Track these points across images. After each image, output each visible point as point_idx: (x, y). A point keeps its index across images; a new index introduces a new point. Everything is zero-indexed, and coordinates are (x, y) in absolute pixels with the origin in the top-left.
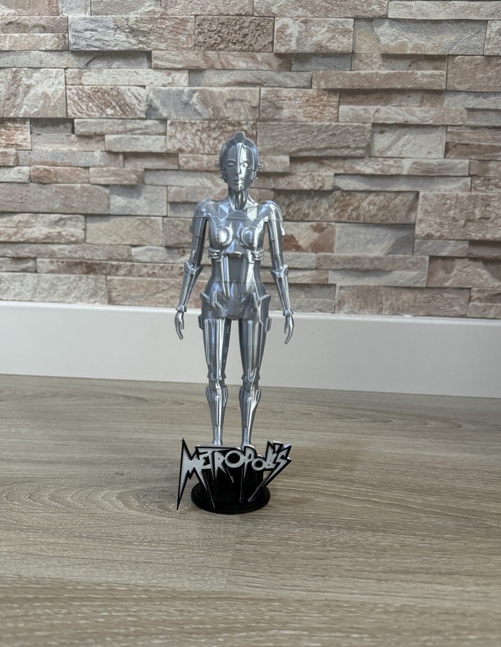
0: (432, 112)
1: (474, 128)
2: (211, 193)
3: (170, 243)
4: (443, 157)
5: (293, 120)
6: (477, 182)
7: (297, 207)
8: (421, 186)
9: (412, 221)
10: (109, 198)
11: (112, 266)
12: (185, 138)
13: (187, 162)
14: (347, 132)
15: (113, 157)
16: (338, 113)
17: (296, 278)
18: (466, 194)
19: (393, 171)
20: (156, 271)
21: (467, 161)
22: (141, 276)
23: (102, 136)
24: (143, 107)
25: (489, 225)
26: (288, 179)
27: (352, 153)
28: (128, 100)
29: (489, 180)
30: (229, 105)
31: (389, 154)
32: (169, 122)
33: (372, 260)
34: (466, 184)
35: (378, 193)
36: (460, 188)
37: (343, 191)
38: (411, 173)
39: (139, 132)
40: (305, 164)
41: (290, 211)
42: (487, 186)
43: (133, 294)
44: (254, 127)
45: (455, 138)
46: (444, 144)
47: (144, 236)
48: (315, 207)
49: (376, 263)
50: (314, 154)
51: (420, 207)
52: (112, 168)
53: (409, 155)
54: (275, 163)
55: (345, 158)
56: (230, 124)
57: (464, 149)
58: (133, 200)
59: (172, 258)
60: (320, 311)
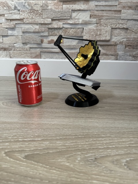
0: (87, 6)
1: (97, 10)
2: (32, 29)
3: (23, 42)
4: (89, 18)
5: (51, 9)
6: (98, 25)
7: (54, 32)
8: (84, 26)
9: (82, 35)
10: (7, 31)
11: (10, 49)
12: (25, 15)
13: (26, 21)
14: (65, 12)
15: (8, 20)
16: (63, 7)
17: (55, 51)
18: (95, 28)
19: (77, 23)
20: (21, 49)
21: (96, 20)
22: (17, 51)
23: (4, 15)
24: (13, 7)
25: (102, 36)
26: (51, 25)
27: (67, 18)
28: (9, 5)
29: (101, 24)
30: (35, 6)
31: (76, 18)
32: (20, 11)
33: (73, 46)
34: (95, 26)
35: (74, 28)
36: (94, 27)
37: (65, 28)
38: (82, 23)
39: (13, 13)
40: (55, 21)
41: (52, 33)
42: (101, 26)
43: (16, 55)
44: (42, 11)
45: (93, 13)
46: (90, 15)
47: (17, 41)
48: (58, 32)
49: (74, 46)
50: (57, 18)
51: (84, 32)
52: (7, 23)
53: (81, 18)
54: (48, 21)
55: (65, 19)
56: (36, 11)
57: (95, 16)
58: (13, 32)
59: (24, 46)
60: (62, 59)
